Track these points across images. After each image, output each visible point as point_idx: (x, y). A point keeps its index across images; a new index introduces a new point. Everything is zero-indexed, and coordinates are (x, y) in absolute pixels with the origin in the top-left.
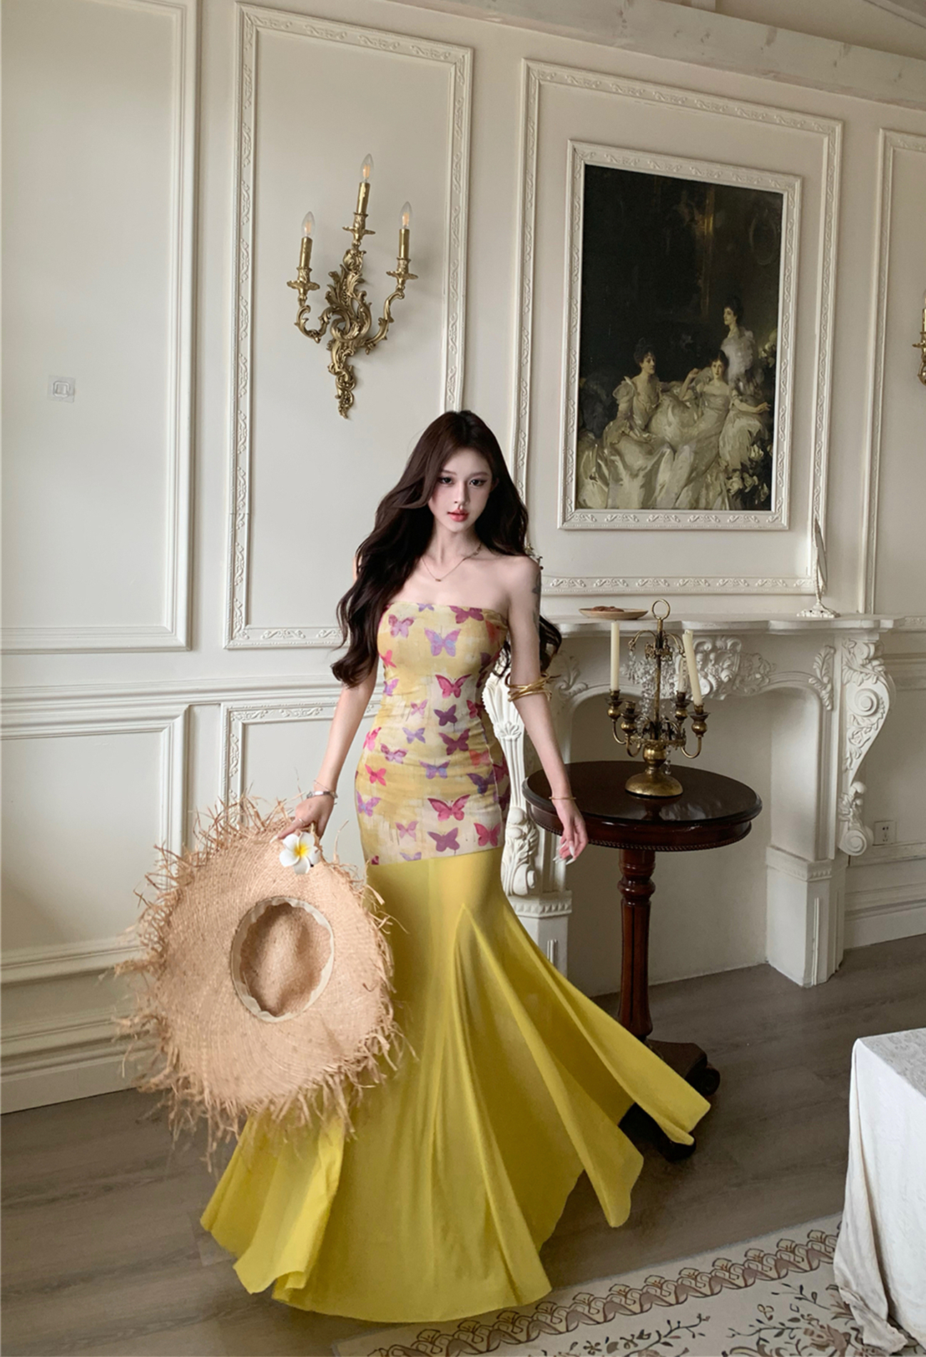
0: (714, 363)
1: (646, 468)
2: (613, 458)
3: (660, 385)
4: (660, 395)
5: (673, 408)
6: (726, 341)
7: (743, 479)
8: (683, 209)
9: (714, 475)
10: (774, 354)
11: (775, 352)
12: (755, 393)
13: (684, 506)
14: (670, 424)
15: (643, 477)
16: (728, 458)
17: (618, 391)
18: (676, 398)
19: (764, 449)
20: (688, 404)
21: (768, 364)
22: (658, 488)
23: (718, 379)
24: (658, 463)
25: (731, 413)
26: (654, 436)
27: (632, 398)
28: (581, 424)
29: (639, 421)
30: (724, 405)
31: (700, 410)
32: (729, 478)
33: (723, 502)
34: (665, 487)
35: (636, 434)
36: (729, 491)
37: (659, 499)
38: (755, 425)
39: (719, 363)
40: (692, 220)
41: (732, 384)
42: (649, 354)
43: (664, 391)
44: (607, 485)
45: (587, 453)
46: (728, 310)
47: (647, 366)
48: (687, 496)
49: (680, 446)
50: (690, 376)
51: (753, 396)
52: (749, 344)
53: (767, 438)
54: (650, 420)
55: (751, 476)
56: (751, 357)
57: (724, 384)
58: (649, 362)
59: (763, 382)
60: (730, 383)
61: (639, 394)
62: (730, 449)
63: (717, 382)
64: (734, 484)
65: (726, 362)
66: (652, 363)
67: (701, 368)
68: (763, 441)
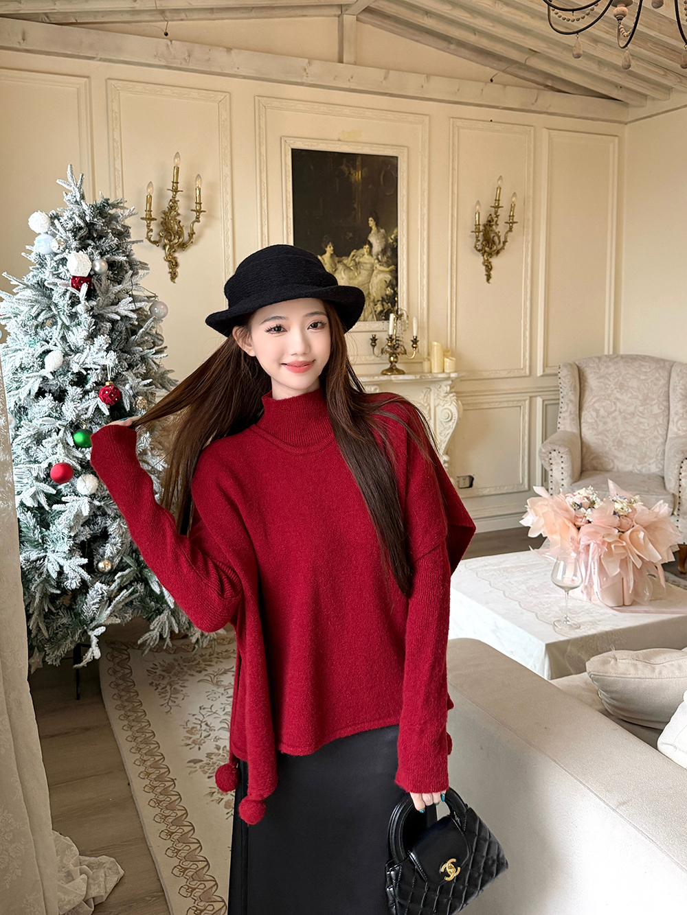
0: (365, 246)
3: (336, 259)
4: (337, 265)
5: (344, 270)
6: (370, 235)
7: (383, 305)
8: (344, 168)
9: (367, 303)
11: (397, 240)
12: (388, 261)
14: (343, 279)
16: (375, 295)
18: (345, 265)
19: (393, 289)
20: (352, 268)
21: (394, 245)
23: (367, 254)
25: (375, 272)
30: (371, 268)
31: (358, 270)
32: (376, 305)
33: (373, 317)
36: (375, 311)
38: (388, 277)
39: (367, 246)
40: (350, 173)
41: (375, 257)
42: (330, 243)
43: (339, 262)
46: (371, 219)
47: (330, 249)
50: (352, 254)
51: (386, 262)
52: (383, 236)
53: (395, 283)
55: (387, 303)
56: (384, 242)
57: (371, 257)
58: (330, 247)
59: (392, 255)
60: (373, 256)
62: (375, 290)
63: (366, 256)
64: (378, 308)
65: (371, 246)
66: (332, 248)
67: (358, 249)
68: (392, 285)
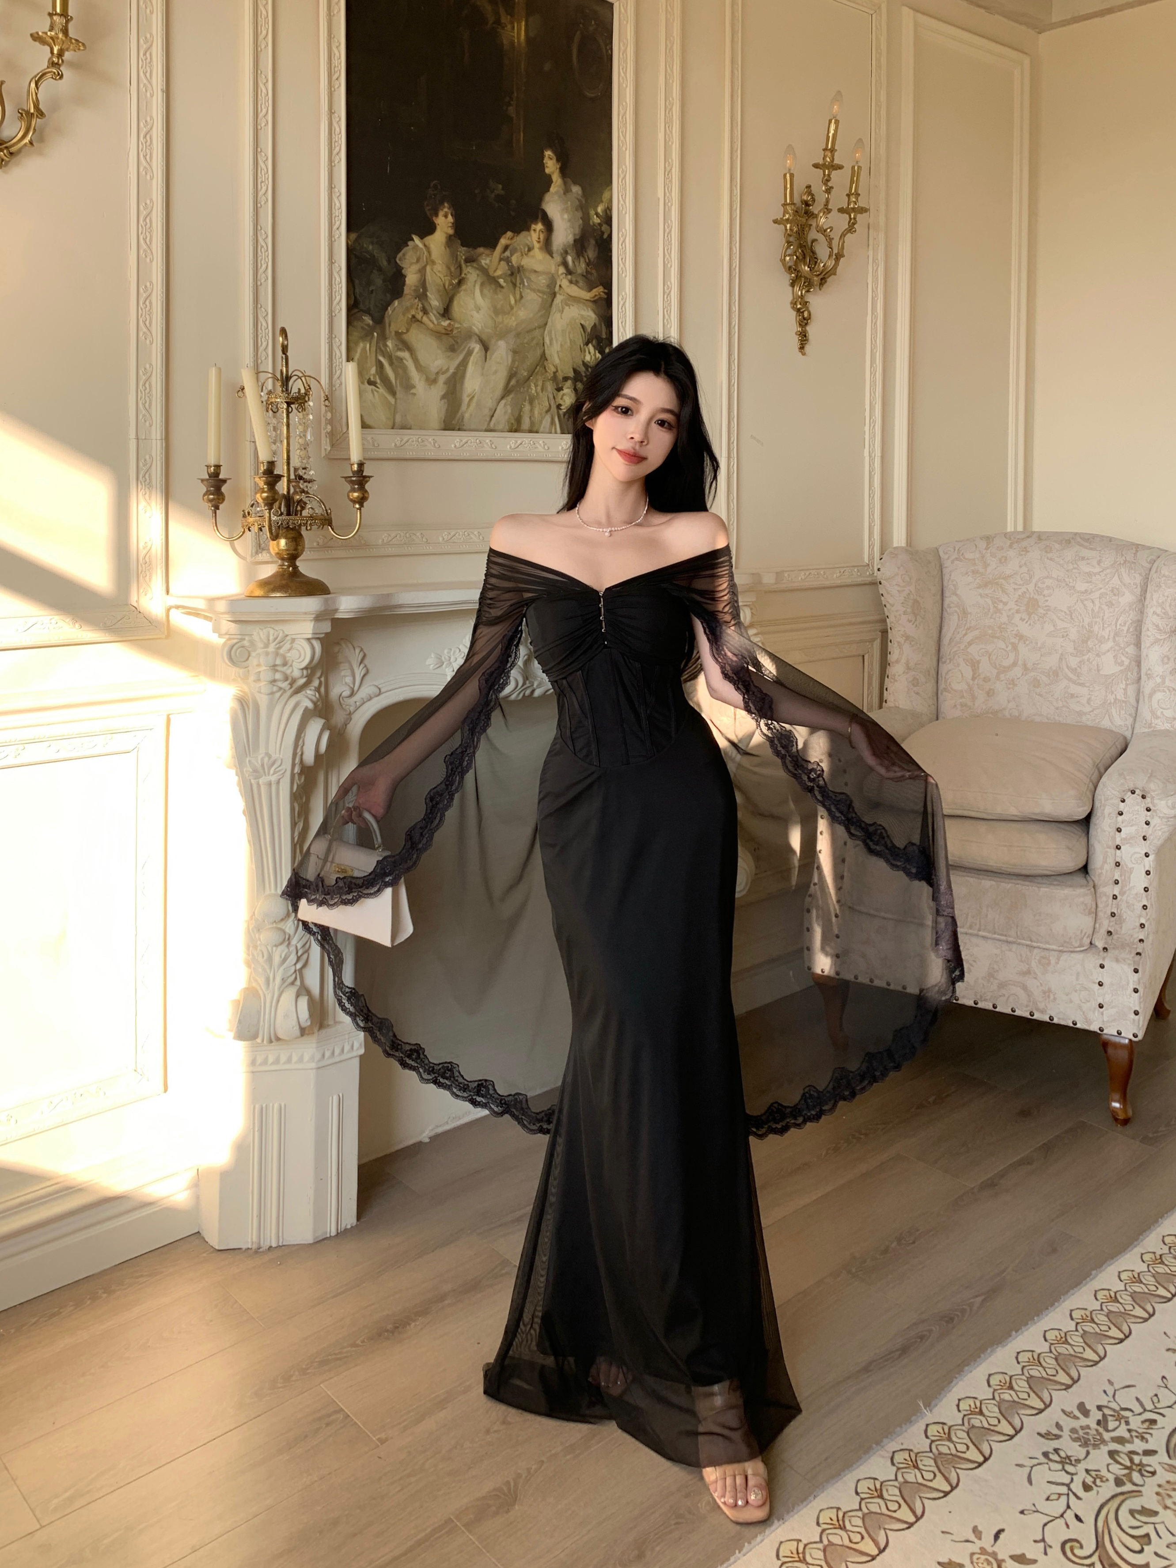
0: (533, 226)
1: (448, 370)
2: (400, 354)
3: (463, 252)
4: (463, 266)
5: (482, 285)
6: (547, 197)
7: (577, 391)
9: (540, 383)
10: (608, 220)
11: (610, 218)
12: (587, 272)
13: (501, 427)
14: (478, 309)
15: (445, 383)
16: (557, 361)
17: (404, 255)
18: (484, 271)
19: (602, 351)
20: (501, 281)
21: (603, 233)
22: (466, 400)
23: (540, 249)
24: (464, 364)
25: (559, 298)
26: (457, 325)
27: (424, 268)
28: (352, 302)
29: (435, 301)
30: (548, 286)
31: (517, 289)
32: (559, 389)
33: (553, 422)
34: (475, 400)
35: (433, 320)
36: (559, 407)
37: (467, 416)
38: (590, 317)
39: (539, 226)
41: (558, 258)
42: (446, 205)
43: (469, 260)
44: (393, 393)
45: (361, 345)
46: (550, 151)
47: (444, 222)
48: (506, 412)
49: (493, 341)
50: (503, 241)
51: (586, 276)
52: (577, 203)
53: (604, 336)
54: (451, 300)
56: (581, 221)
57: (548, 257)
58: (446, 216)
59: (598, 258)
60: (554, 255)
61: (433, 263)
62: (559, 349)
63: (538, 253)
64: (565, 397)
65: (549, 226)
66: (450, 218)
67: (517, 231)
68: (599, 340)
